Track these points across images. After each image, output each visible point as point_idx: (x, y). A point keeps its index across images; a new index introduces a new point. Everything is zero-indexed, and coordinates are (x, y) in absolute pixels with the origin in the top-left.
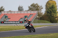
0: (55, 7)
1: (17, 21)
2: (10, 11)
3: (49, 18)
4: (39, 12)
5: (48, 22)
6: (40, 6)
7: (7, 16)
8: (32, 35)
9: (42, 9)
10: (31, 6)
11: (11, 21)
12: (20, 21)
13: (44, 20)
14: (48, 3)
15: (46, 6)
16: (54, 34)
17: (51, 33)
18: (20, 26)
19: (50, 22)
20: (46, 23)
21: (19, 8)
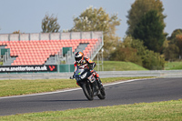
0: (158, 18)
2: (17, 33)
3: (138, 54)
4: (108, 35)
5: (136, 66)
6: (110, 17)
7: (6, 50)
8: (86, 109)
9: (117, 27)
11: (19, 64)
12: (47, 64)
13: (123, 60)
14: (136, 7)
15: (131, 16)
16: (156, 103)
17: (146, 102)
18: (47, 80)
20: (129, 69)
21: (44, 24)
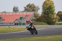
0: (52, 8)
1: (12, 22)
2: (5, 12)
3: (46, 19)
4: (36, 13)
5: (45, 24)
6: (36, 7)
8: (28, 38)
9: (38, 10)
10: (27, 6)
12: (15, 22)
13: (41, 22)
14: (45, 3)
15: (43, 6)
18: (15, 28)
19: (47, 24)
20: (43, 25)
21: (14, 9)
